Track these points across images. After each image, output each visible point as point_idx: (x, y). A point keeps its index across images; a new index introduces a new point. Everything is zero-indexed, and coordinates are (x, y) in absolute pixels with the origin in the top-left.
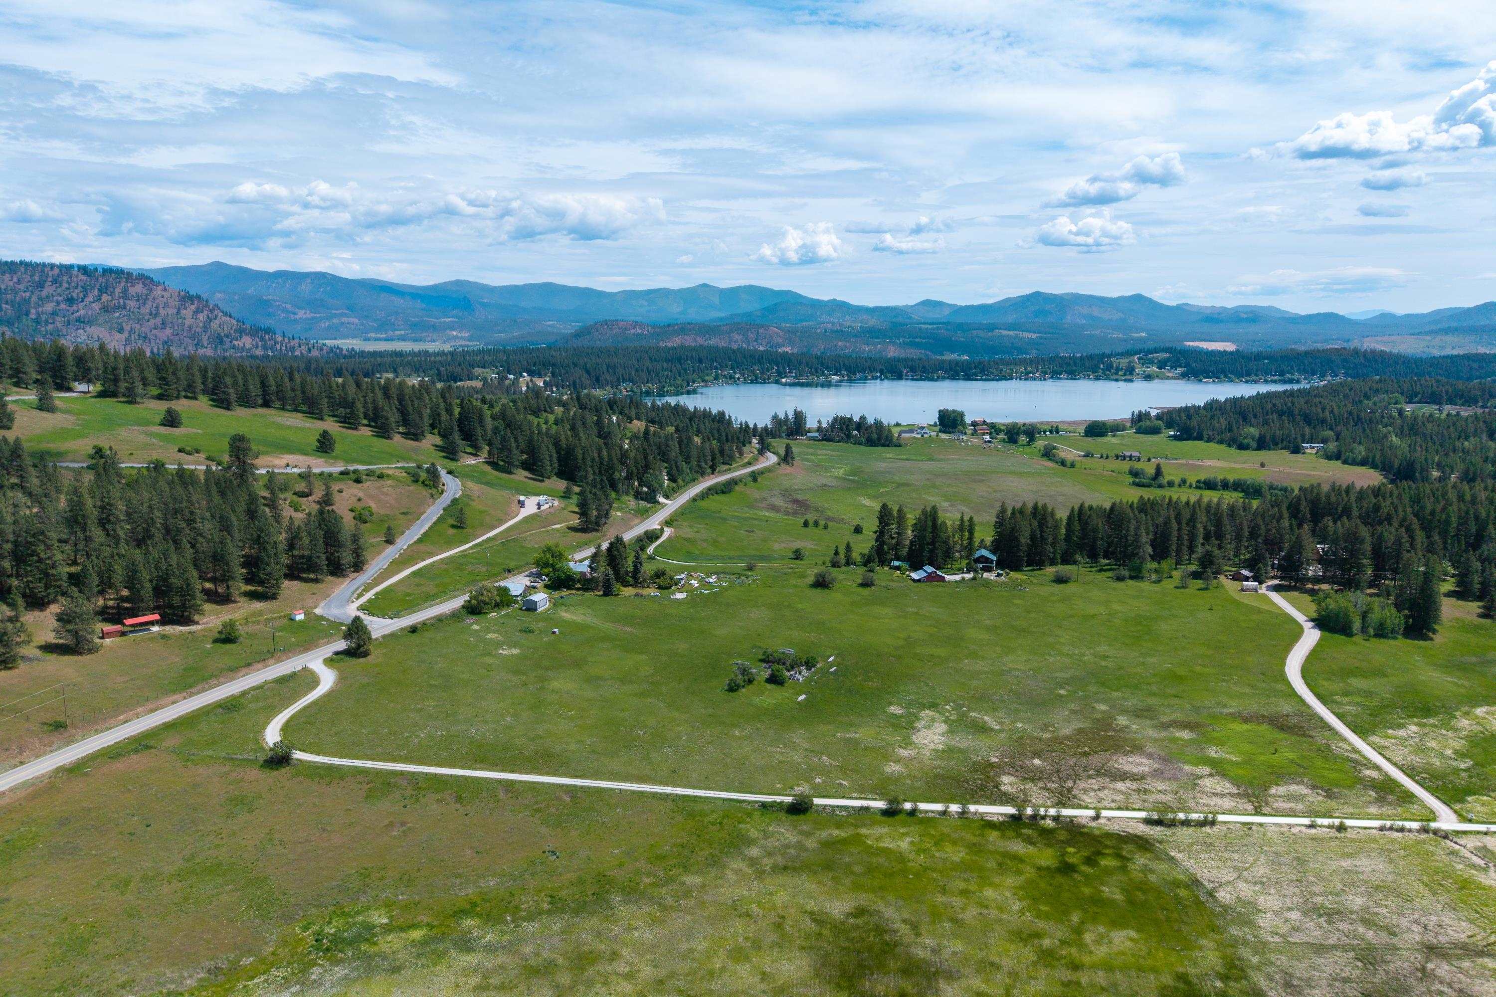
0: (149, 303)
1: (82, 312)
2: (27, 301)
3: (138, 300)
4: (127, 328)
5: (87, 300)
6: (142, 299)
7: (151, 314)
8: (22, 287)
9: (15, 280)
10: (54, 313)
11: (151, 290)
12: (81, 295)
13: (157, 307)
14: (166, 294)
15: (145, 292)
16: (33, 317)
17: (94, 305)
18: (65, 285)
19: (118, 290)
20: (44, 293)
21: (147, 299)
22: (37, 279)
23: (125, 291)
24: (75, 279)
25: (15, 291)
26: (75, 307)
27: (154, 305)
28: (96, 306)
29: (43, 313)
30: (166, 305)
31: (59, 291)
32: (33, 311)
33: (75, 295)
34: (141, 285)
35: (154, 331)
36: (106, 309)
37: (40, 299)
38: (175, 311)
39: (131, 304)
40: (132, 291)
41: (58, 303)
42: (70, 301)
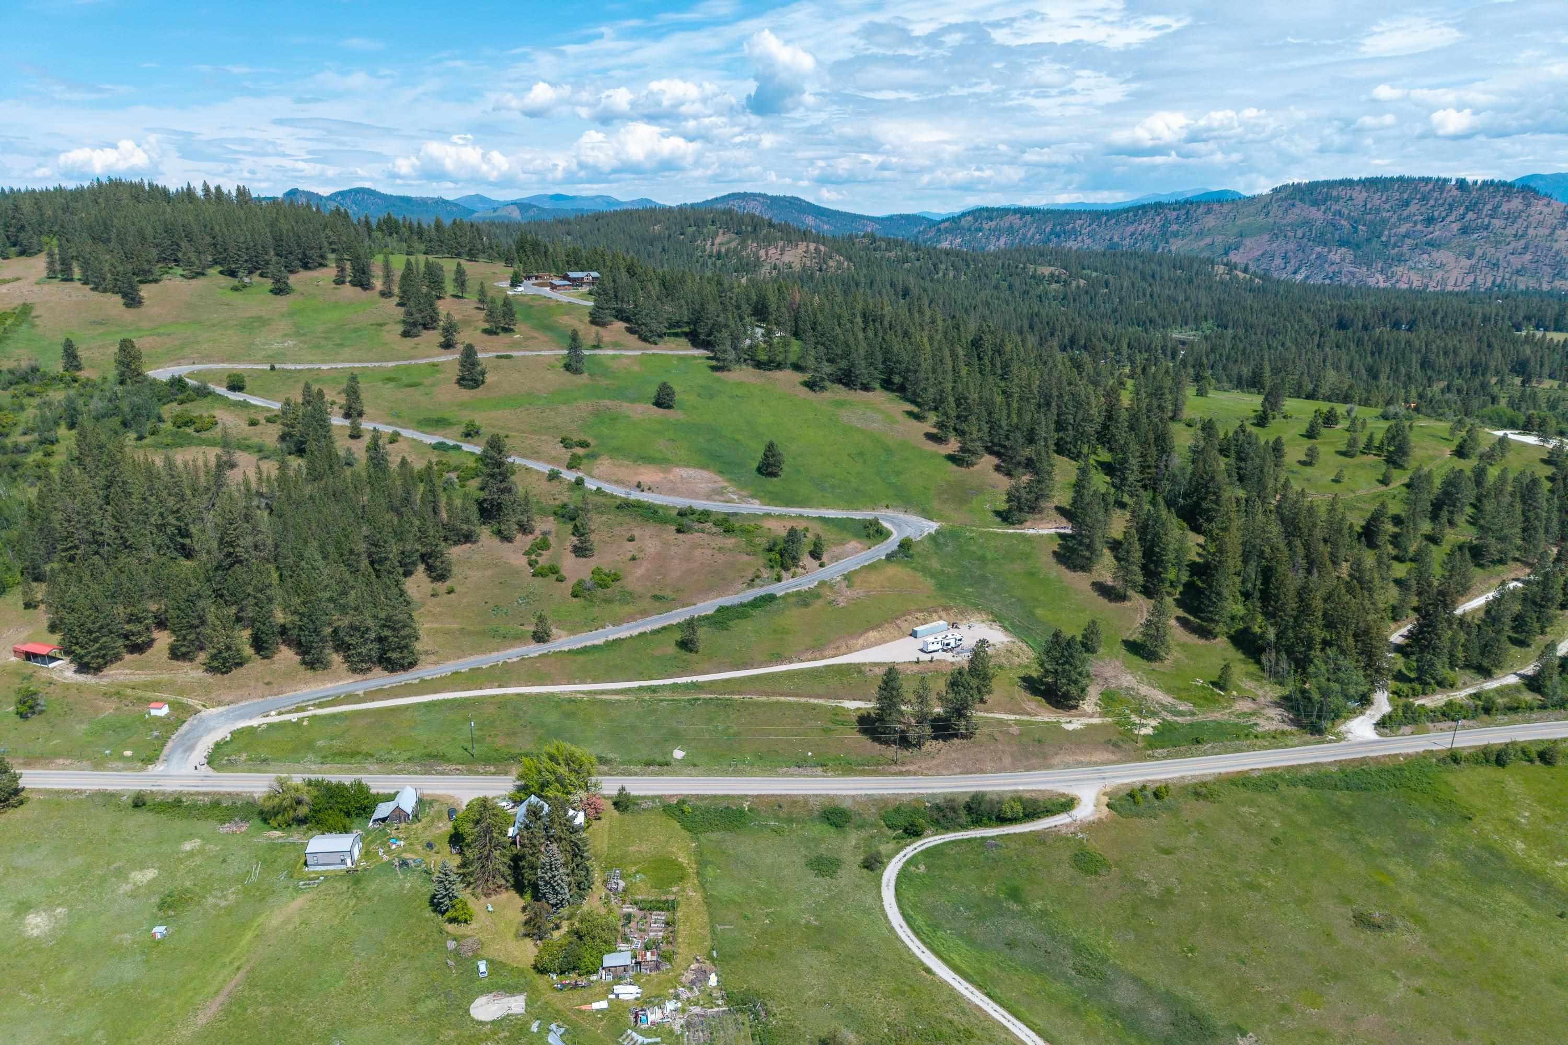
0: (1520, 221)
1: (1437, 233)
2: (1384, 221)
3: (1507, 219)
4: (1479, 252)
5: (1449, 219)
6: (1511, 217)
7: (1515, 236)
8: (1387, 206)
9: (1384, 198)
10: (1406, 235)
11: (1529, 205)
12: (1443, 214)
13: (1527, 227)
14: (1547, 210)
15: (1521, 207)
16: (1384, 239)
17: (1453, 225)
18: (1432, 202)
19: (1489, 206)
20: (1405, 213)
21: (1519, 216)
22: (1406, 196)
23: (1495, 209)
24: (1445, 195)
25: (1378, 211)
26: (1431, 229)
27: (1525, 224)
28: (1455, 227)
29: (1395, 235)
30: (1540, 224)
31: (1423, 209)
32: (1386, 233)
33: (1436, 214)
34: (1520, 200)
35: (1509, 257)
36: (1464, 231)
37: (1399, 219)
38: (1547, 232)
39: (1497, 223)
40: (1505, 208)
41: (1415, 223)
42: (1430, 221)
